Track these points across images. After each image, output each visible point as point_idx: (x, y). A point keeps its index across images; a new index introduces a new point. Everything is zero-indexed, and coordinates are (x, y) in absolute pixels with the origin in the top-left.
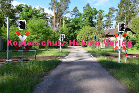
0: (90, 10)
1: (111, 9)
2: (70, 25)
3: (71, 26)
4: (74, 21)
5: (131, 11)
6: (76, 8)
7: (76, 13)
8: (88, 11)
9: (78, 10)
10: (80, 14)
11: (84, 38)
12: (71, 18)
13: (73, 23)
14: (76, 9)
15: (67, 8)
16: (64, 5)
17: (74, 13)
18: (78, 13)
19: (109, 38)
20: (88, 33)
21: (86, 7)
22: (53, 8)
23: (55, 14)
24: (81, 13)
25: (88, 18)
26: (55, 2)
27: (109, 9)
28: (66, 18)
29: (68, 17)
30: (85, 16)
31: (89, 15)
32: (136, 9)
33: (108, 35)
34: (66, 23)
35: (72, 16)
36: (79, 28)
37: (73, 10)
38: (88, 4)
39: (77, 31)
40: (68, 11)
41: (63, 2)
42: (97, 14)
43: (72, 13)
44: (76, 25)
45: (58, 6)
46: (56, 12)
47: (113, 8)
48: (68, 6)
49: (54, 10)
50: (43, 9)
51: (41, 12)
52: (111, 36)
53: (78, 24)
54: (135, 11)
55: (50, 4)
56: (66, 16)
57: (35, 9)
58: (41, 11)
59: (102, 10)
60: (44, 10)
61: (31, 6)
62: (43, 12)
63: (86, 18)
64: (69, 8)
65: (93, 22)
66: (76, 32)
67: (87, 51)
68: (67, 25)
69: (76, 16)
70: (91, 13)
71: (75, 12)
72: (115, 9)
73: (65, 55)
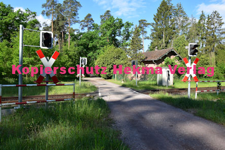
0: (112, 22)
1: (141, 22)
2: (80, 43)
3: (81, 45)
4: (87, 38)
5: (171, 26)
6: (89, 15)
7: (90, 25)
8: (109, 23)
9: (92, 20)
10: (95, 27)
11: (108, 65)
12: (81, 31)
13: (85, 40)
14: (89, 18)
15: (75, 14)
16: (69, 9)
17: (86, 24)
18: (93, 25)
19: (147, 65)
20: (114, 57)
21: (105, 15)
22: (51, 13)
23: (54, 22)
24: (97, 25)
25: (108, 33)
26: (53, 3)
27: (139, 21)
28: (74, 31)
29: (77, 30)
30: (105, 29)
31: (112, 29)
32: (177, 24)
33: (146, 60)
34: (73, 40)
35: (82, 28)
36: (95, 48)
37: (84, 19)
38: (108, 11)
39: (92, 53)
40: (77, 19)
41: (69, 4)
42: (123, 29)
43: (83, 23)
44: (90, 44)
45: (59, 10)
46: (55, 19)
47: (144, 20)
48: (77, 12)
49: (51, 16)
50: (35, 13)
51: (30, 19)
52: (151, 62)
53: (94, 43)
54: (176, 27)
55: (44, 6)
56: (74, 29)
57: (20, 13)
58: (31, 16)
59: (130, 22)
60: (35, 15)
61: (11, 6)
62: (33, 19)
63: (105, 33)
64: (78, 16)
65: (116, 40)
66: (90, 54)
67: (121, 85)
68: (75, 43)
69: (90, 28)
70: (115, 25)
71: (87, 22)
72: (147, 23)
73: (93, 92)
